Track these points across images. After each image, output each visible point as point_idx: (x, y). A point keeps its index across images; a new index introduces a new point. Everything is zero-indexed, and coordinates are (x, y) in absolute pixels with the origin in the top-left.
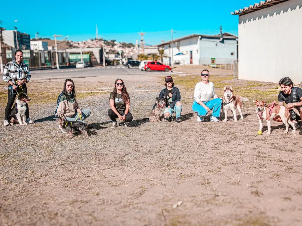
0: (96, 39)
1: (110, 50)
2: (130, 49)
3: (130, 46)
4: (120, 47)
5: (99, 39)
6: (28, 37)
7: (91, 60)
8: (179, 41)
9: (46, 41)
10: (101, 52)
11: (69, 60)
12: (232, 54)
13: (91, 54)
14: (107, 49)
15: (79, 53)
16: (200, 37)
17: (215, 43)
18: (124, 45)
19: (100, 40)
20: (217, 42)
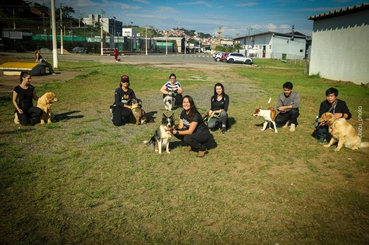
0: (178, 28)
1: (189, 39)
2: (207, 40)
3: (208, 36)
4: (199, 37)
5: (180, 28)
6: (120, 25)
7: (174, 47)
8: (254, 36)
9: (135, 28)
10: (183, 41)
11: (156, 46)
12: (301, 51)
13: (174, 42)
14: (187, 38)
15: (165, 41)
16: (274, 34)
17: (287, 40)
18: (202, 36)
19: (181, 30)
20: (288, 39)
